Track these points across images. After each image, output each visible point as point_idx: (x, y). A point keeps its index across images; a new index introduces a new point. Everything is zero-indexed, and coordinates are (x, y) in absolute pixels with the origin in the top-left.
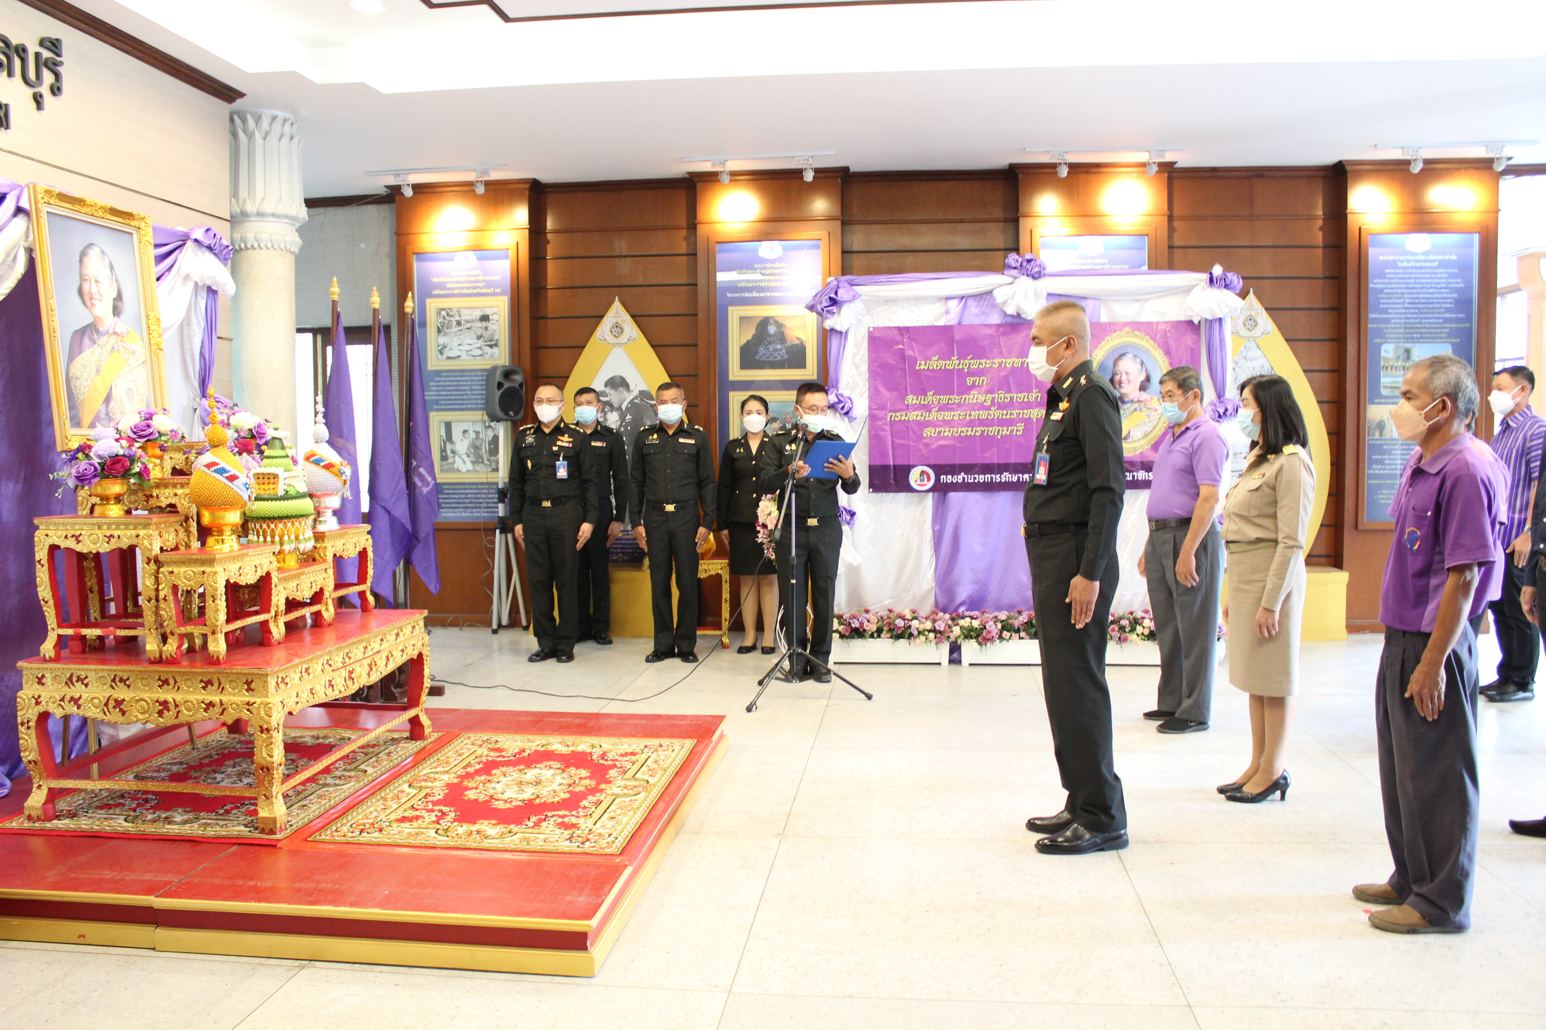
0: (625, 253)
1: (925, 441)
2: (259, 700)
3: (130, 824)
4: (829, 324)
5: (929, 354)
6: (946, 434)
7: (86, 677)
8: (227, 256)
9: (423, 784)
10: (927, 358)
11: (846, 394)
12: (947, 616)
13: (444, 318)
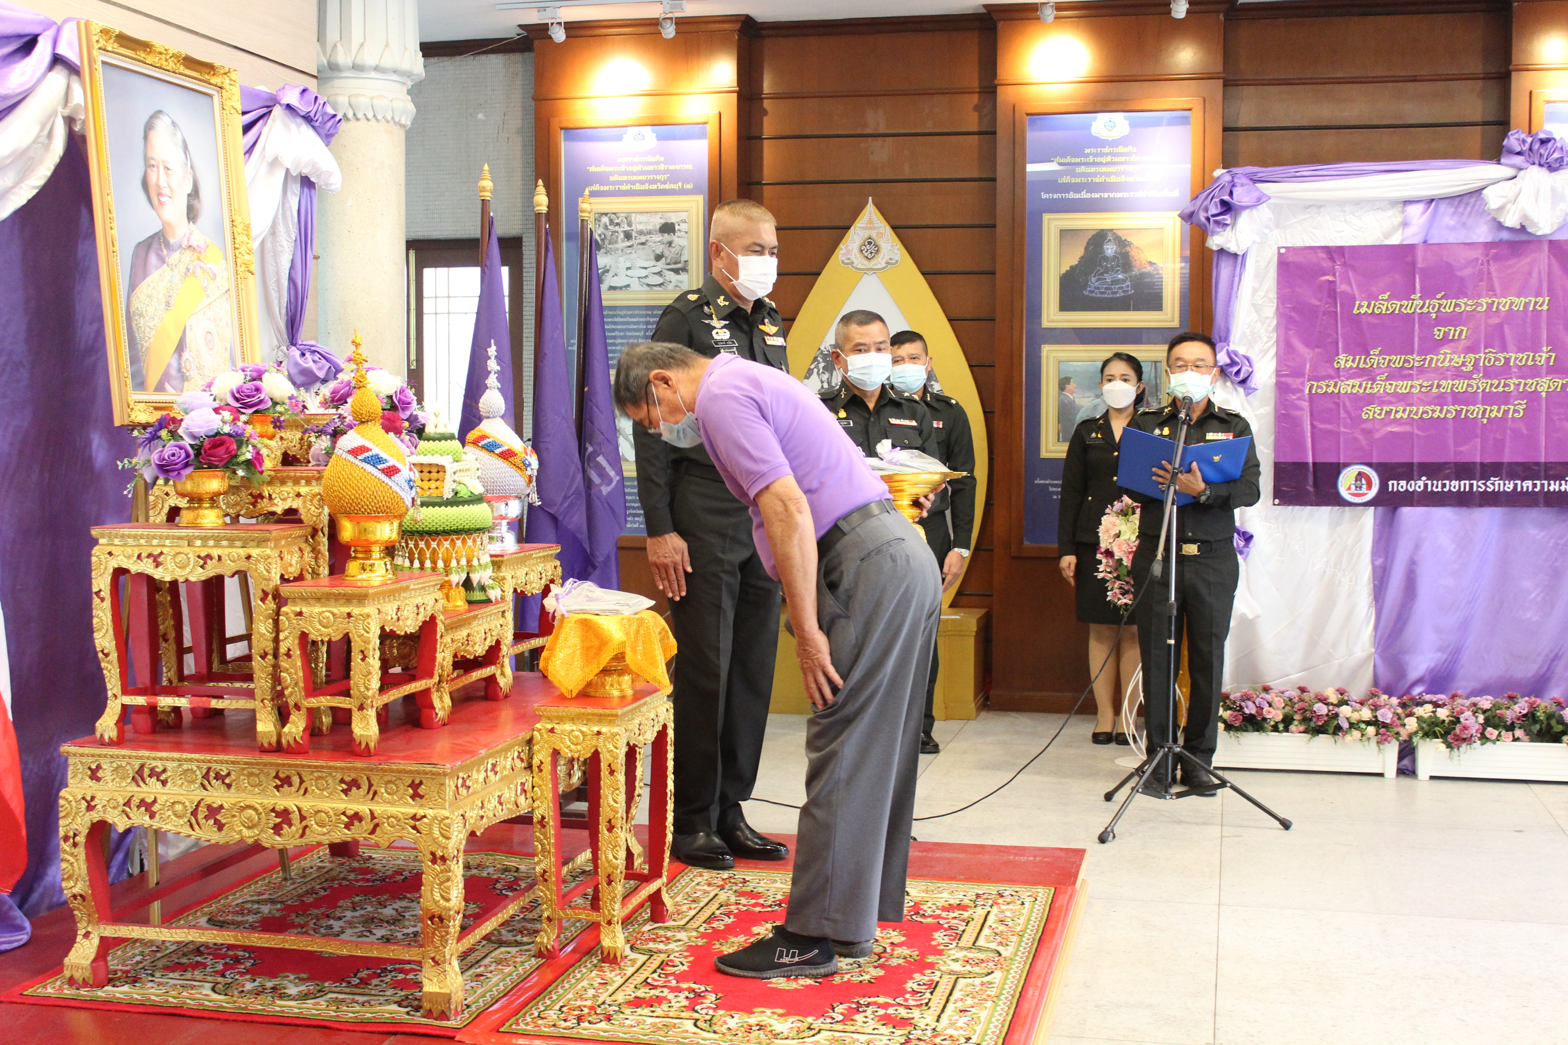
0: (881, 130)
1: (1364, 426)
2: (430, 813)
3: (222, 997)
4: (1215, 242)
5: (1374, 289)
6: (1398, 416)
7: (164, 771)
8: (332, 131)
9: (651, 945)
10: (1372, 297)
11: (1242, 351)
12: (1395, 701)
13: (606, 228)
